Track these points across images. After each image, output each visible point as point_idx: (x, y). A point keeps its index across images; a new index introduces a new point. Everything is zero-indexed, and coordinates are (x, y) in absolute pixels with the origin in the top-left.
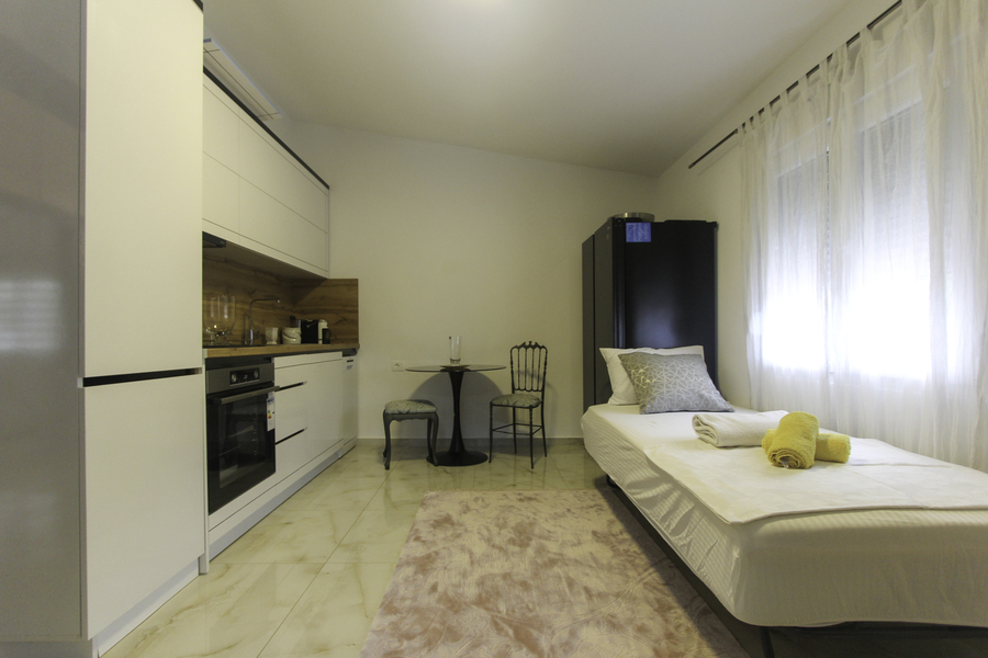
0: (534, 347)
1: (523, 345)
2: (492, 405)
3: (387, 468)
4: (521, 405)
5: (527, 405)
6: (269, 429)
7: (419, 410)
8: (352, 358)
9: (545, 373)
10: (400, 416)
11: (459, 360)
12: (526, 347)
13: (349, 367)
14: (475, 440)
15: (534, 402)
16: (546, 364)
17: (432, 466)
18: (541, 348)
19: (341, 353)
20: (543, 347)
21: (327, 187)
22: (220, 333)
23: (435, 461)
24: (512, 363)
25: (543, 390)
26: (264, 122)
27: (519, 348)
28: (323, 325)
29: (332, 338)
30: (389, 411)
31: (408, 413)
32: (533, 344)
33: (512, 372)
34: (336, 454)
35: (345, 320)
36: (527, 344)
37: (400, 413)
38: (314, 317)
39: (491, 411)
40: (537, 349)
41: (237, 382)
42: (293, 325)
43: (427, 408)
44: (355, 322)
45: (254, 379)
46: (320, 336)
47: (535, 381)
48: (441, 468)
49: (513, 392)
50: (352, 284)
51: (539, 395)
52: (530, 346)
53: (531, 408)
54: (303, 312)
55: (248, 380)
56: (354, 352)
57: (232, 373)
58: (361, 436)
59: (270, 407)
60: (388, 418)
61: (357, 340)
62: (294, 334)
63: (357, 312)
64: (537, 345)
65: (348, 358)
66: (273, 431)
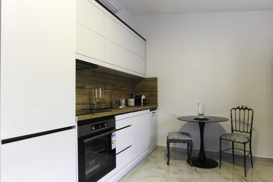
0: (244, 109)
1: (238, 108)
2: (221, 139)
3: (168, 164)
4: (238, 141)
5: (242, 142)
6: (113, 148)
7: (183, 139)
8: (154, 111)
9: (252, 124)
10: (175, 141)
11: (203, 114)
12: (240, 109)
13: (153, 116)
14: (211, 152)
15: (246, 140)
16: (252, 118)
17: (190, 166)
18: (249, 110)
19: (149, 110)
20: (251, 109)
21: (145, 40)
22: (99, 104)
23: (191, 163)
24: (231, 117)
25: (251, 133)
26: (116, 14)
27: (235, 109)
28: (143, 97)
29: (147, 102)
30: (169, 138)
31: (178, 140)
32: (244, 107)
33: (232, 121)
34: (147, 153)
35: (152, 95)
36: (241, 107)
37: (174, 140)
38: (140, 93)
39: (220, 142)
40: (247, 110)
41: (95, 130)
42: (132, 98)
43: (187, 138)
44: (156, 96)
45: (104, 127)
46: (142, 102)
47: (246, 127)
48: (194, 168)
49: (232, 132)
50: (155, 80)
51: (248, 135)
52: (242, 108)
53: (245, 143)
54: (136, 92)
55: (101, 128)
56: (155, 109)
57: (92, 126)
58: (159, 144)
59: (113, 139)
60: (169, 141)
61: (157, 104)
62: (132, 102)
63: (157, 91)
64: (246, 108)
65: (153, 112)
66: (115, 149)
